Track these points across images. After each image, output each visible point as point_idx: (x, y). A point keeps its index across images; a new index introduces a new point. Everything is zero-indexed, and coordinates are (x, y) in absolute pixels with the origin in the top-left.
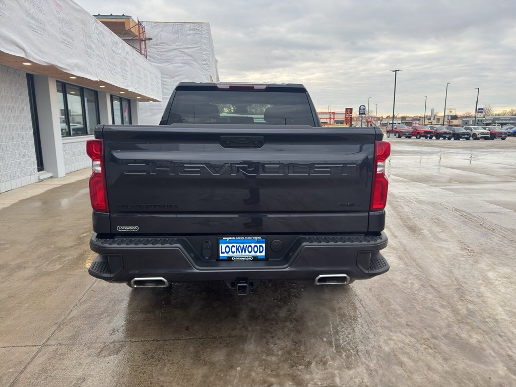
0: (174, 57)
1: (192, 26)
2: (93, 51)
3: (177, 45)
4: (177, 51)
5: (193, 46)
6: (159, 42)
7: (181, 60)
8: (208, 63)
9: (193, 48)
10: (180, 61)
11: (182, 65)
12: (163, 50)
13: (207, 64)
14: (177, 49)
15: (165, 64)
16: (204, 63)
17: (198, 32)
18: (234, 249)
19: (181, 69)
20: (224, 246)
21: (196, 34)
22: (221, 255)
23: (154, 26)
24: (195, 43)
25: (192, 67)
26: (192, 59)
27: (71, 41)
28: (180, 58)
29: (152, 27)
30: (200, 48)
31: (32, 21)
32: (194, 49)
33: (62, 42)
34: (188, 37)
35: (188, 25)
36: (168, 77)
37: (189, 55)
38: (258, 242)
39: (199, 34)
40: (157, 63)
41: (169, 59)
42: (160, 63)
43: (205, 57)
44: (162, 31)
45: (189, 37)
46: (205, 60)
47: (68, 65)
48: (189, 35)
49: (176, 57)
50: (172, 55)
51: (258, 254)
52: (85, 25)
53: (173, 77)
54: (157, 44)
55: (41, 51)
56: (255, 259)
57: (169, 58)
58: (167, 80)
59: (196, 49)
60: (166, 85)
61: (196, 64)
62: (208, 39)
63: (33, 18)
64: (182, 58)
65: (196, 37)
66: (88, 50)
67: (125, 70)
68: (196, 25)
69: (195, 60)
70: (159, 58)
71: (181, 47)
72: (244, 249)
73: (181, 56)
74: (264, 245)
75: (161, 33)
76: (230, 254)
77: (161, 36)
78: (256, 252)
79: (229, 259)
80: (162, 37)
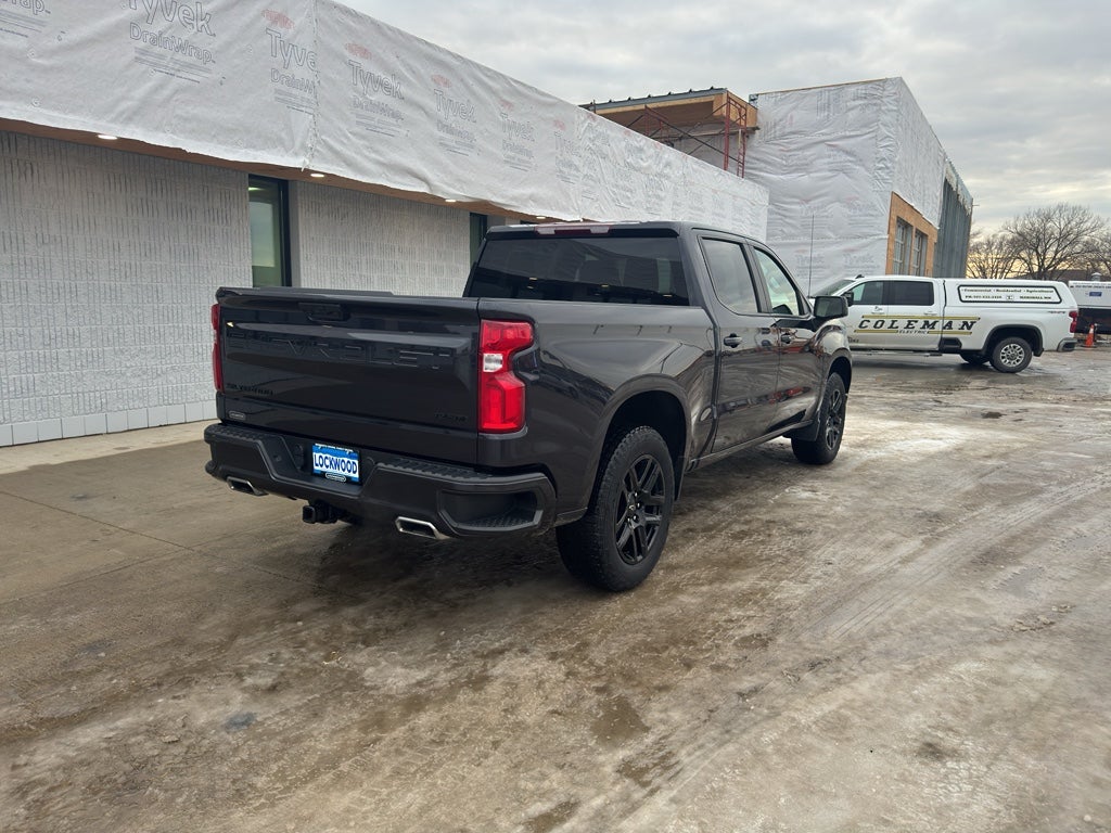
0: (815, 160)
1: (861, 90)
2: (577, 169)
3: (823, 134)
4: (822, 146)
5: (859, 133)
6: (787, 130)
7: (829, 163)
8: (889, 165)
9: (857, 136)
10: (827, 167)
11: (830, 174)
12: (793, 147)
13: (887, 168)
14: (823, 142)
15: (795, 175)
16: (881, 165)
17: (875, 101)
18: (328, 462)
19: (829, 182)
20: (318, 455)
21: (866, 106)
22: (315, 468)
23: (781, 100)
24: (865, 126)
25: (850, 177)
26: (851, 159)
27: (526, 158)
28: (826, 160)
29: (776, 103)
30: (874, 134)
31: (448, 136)
32: (859, 139)
33: (507, 162)
34: (850, 113)
35: (853, 89)
36: (797, 200)
37: (847, 153)
38: (350, 456)
39: (875, 104)
40: (776, 174)
41: (803, 165)
42: (782, 174)
43: (884, 153)
44: (794, 108)
45: (852, 115)
46: (884, 159)
47: (514, 198)
48: (852, 109)
49: (818, 158)
50: (810, 156)
51: (351, 474)
52: (562, 127)
53: (807, 201)
54: (783, 136)
55: (459, 180)
56: (349, 479)
57: (804, 162)
58: (793, 207)
59: (865, 137)
60: (790, 217)
61: (862, 169)
62: (894, 114)
63: (450, 130)
64: (831, 160)
65: (867, 112)
66: (564, 169)
67: (658, 197)
68: (870, 86)
69: (861, 162)
70: (784, 162)
71: (833, 136)
72: (337, 465)
73: (829, 156)
74: (357, 462)
75: (794, 112)
76: (324, 469)
77: (791, 118)
78: (349, 471)
79: (323, 475)
80: (794, 121)
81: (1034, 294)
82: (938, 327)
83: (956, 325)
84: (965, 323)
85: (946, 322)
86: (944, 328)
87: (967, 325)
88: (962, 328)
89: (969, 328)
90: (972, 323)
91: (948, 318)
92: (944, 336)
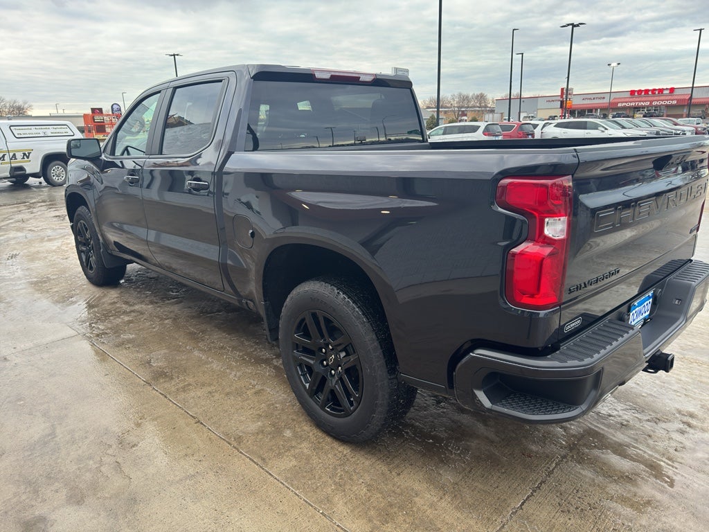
81: (58, 130)
82: (7, 158)
83: (19, 155)
84: (24, 154)
85: (11, 154)
86: (11, 159)
87: (26, 155)
88: (24, 158)
89: (28, 157)
90: (29, 153)
91: (12, 151)
92: (13, 165)
